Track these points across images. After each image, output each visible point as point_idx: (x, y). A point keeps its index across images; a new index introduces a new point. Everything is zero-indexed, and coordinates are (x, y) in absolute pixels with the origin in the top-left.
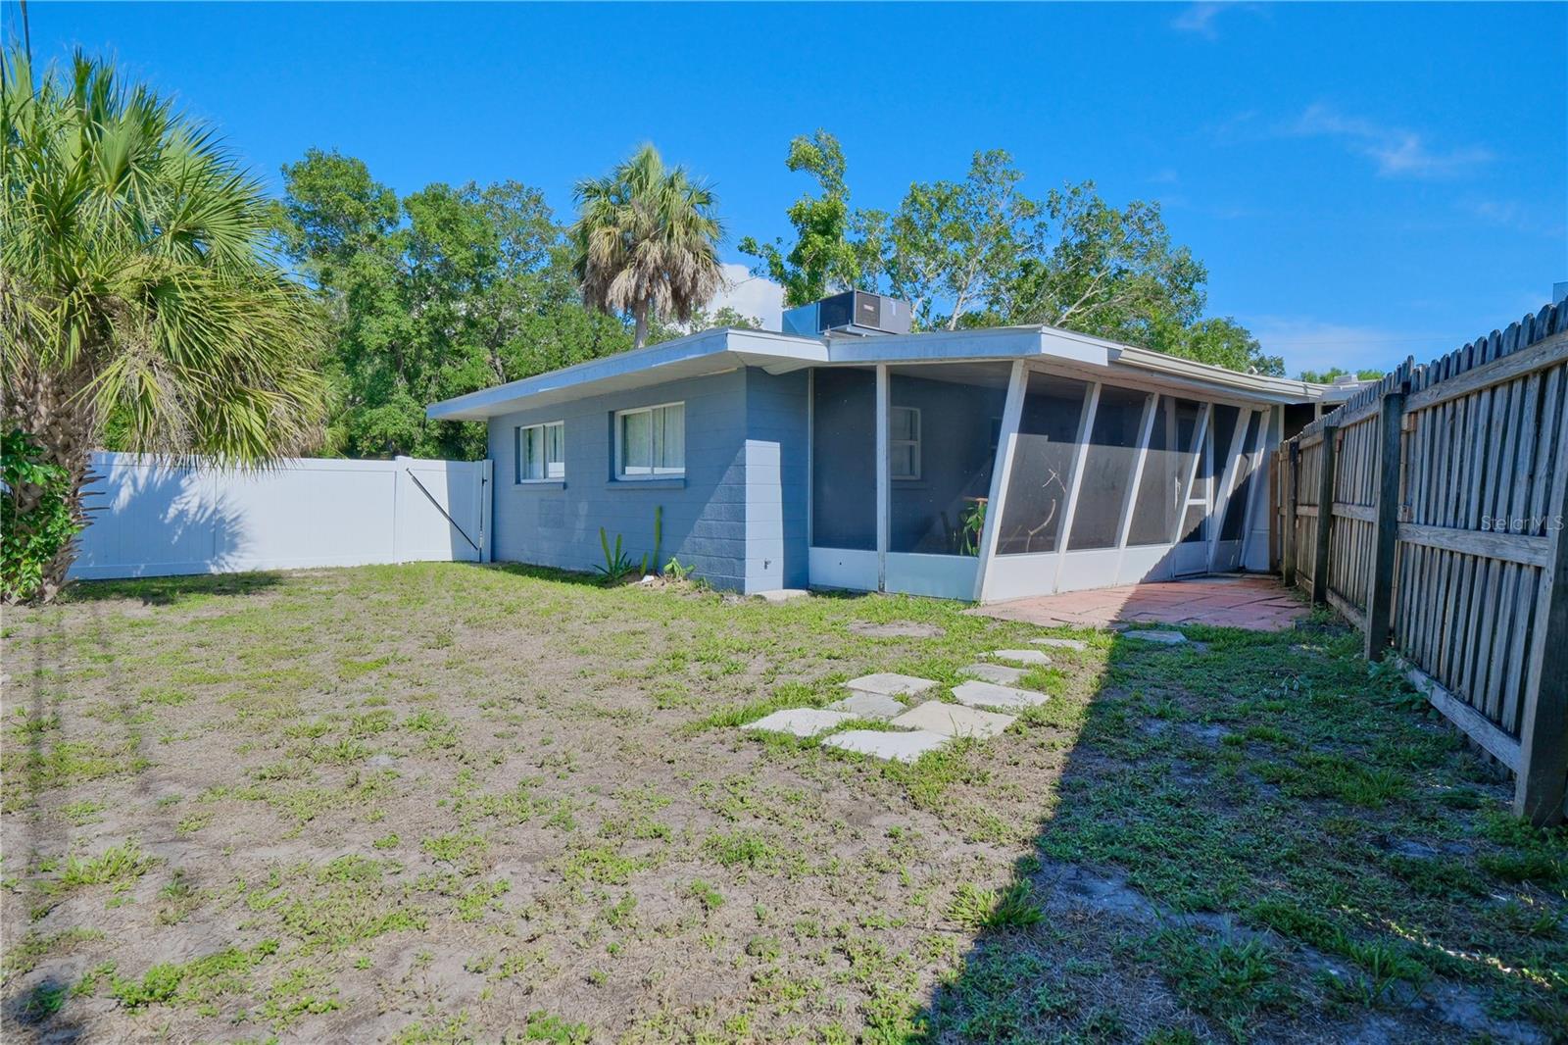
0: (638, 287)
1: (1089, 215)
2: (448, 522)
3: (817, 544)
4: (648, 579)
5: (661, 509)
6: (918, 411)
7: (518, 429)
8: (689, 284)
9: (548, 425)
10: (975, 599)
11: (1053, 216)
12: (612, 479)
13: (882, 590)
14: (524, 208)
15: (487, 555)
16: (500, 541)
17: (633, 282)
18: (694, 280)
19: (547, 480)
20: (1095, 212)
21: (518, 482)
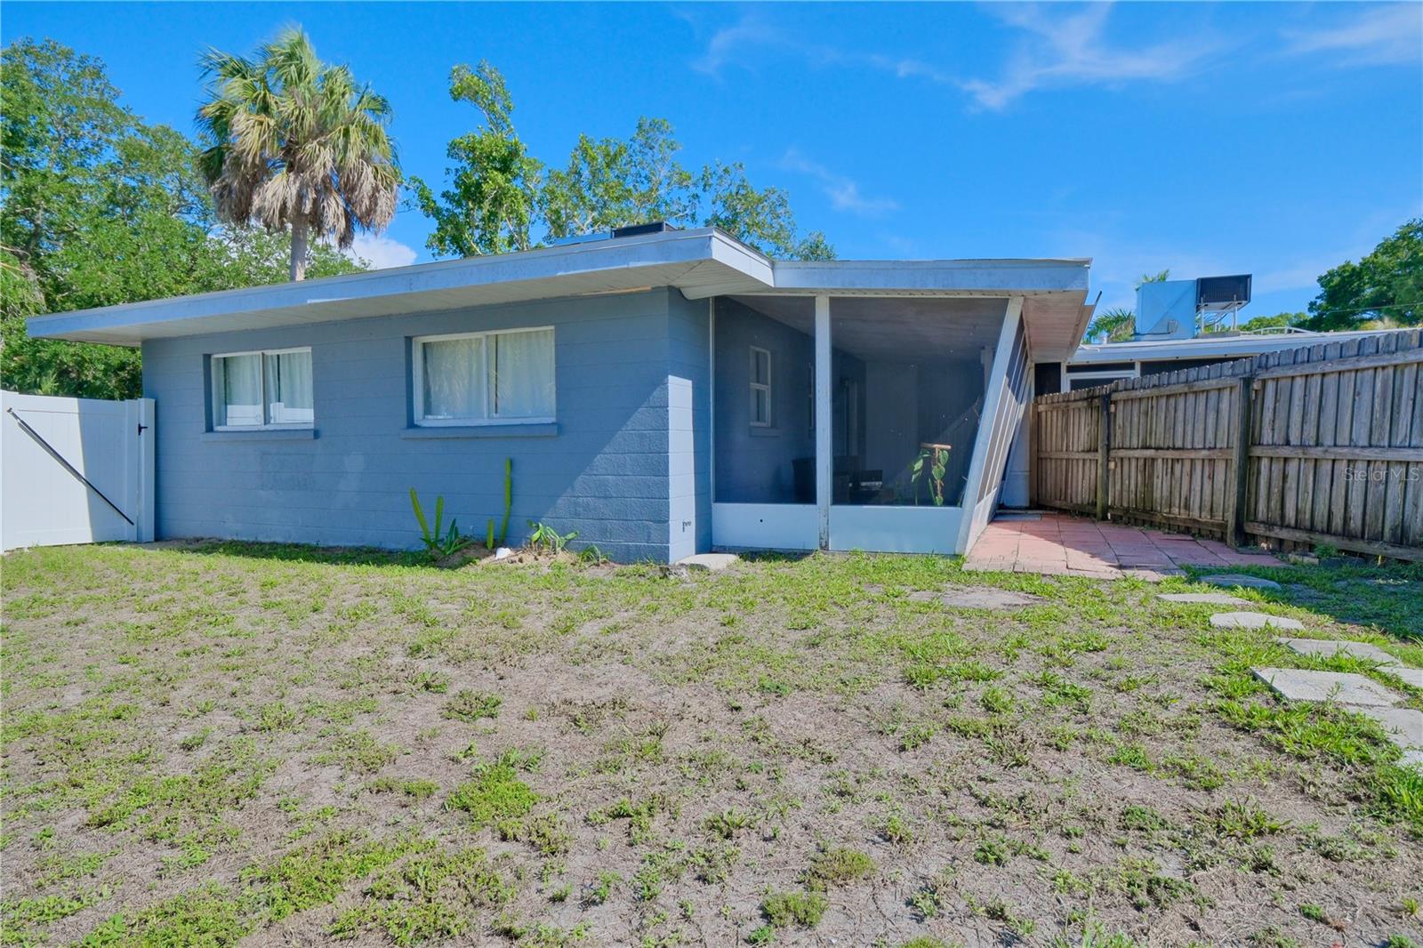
0: (301, 197)
1: (737, 193)
2: (83, 488)
3: (719, 499)
4: (504, 553)
5: (512, 463)
6: (768, 353)
7: (207, 357)
8: (366, 201)
9: (268, 353)
10: (957, 552)
11: (704, 190)
12: (411, 425)
13: (825, 548)
14: (75, 80)
15: (148, 530)
16: (170, 512)
17: (294, 190)
18: (373, 199)
19: (268, 427)
20: (742, 192)
21: (210, 429)
